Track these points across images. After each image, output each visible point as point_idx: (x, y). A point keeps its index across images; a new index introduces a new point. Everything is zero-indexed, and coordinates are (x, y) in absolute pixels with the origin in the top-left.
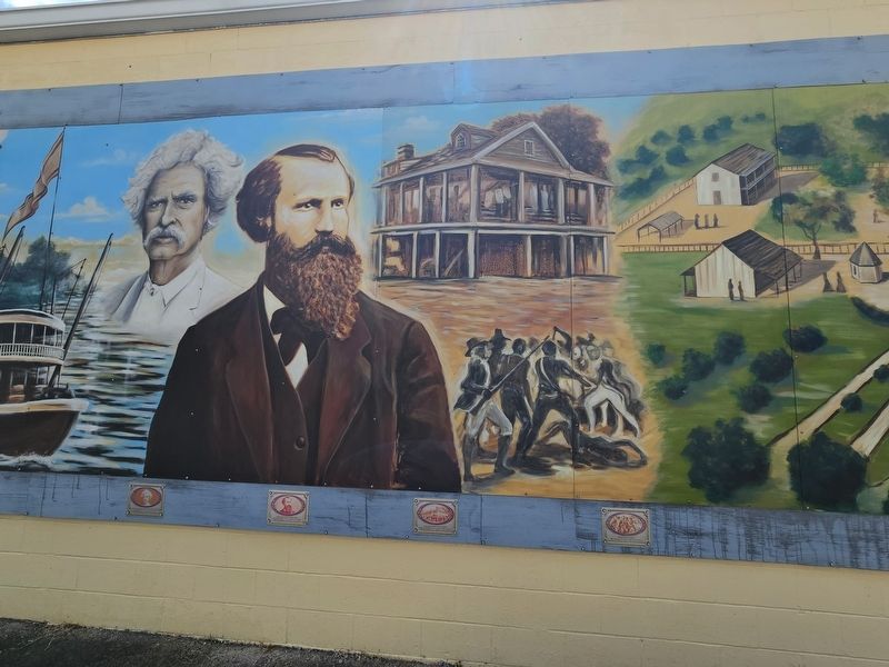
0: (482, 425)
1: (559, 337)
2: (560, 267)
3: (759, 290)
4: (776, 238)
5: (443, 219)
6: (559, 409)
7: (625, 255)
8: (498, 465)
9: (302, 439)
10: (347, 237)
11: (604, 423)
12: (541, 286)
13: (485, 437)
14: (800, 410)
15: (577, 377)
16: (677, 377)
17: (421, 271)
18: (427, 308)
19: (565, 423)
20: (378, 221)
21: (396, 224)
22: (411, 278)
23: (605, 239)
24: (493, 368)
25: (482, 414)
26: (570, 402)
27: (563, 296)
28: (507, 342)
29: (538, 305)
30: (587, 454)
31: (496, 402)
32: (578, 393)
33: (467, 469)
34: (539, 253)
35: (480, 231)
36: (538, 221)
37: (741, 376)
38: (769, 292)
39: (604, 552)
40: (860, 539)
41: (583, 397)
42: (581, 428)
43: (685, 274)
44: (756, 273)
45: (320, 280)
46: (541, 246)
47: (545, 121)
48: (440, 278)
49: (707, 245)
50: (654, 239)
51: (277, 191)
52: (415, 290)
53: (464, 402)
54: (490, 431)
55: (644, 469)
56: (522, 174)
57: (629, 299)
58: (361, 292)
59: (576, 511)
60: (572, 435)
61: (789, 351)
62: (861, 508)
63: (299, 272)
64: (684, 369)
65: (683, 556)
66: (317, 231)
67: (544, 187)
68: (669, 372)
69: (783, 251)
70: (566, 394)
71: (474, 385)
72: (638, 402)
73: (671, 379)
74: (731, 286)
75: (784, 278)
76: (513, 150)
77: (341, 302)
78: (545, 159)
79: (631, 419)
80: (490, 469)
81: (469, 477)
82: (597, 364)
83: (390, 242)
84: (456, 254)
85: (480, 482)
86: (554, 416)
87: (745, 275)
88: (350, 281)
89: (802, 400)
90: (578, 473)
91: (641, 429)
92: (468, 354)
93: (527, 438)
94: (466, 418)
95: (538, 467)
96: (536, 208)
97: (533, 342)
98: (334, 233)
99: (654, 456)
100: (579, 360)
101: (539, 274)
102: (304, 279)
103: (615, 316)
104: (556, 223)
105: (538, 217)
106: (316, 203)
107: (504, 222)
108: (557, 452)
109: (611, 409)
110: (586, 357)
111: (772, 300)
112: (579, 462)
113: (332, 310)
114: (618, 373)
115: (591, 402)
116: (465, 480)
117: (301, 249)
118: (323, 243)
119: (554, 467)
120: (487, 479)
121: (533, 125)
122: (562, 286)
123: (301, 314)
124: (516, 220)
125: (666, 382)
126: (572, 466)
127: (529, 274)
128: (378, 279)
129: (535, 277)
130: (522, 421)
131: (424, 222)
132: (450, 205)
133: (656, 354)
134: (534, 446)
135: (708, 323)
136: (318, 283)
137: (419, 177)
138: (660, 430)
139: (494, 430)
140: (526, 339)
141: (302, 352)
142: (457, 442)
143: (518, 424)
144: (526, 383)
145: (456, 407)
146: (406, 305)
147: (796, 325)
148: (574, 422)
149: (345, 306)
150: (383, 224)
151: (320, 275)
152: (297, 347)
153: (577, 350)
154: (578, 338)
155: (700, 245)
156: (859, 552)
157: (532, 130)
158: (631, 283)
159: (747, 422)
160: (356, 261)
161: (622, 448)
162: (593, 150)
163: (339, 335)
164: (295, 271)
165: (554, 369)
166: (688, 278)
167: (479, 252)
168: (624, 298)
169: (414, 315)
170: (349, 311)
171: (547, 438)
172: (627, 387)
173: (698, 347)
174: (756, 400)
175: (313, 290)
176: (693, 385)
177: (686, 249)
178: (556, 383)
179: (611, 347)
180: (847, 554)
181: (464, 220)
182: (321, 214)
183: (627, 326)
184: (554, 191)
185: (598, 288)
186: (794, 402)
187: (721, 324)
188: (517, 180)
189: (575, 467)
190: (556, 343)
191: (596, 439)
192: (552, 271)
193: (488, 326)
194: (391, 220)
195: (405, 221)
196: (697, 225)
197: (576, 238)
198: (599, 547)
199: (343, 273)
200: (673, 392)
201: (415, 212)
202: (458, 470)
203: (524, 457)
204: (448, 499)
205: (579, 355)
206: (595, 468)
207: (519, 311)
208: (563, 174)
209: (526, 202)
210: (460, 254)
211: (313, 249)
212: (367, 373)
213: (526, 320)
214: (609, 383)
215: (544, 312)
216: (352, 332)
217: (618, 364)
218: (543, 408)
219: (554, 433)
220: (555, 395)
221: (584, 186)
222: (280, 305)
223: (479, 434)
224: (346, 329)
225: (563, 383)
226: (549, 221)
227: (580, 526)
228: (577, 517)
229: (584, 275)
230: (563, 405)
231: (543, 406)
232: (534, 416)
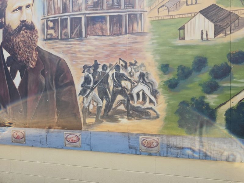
0: (90, 101)
1: (122, 63)
2: (122, 30)
3: (216, 33)
4: (227, 7)
5: (71, 11)
6: (122, 94)
7: (152, 22)
8: (97, 118)
11: (141, 100)
12: (114, 39)
13: (91, 107)
14: (233, 92)
15: (129, 80)
16: (174, 79)
17: (63, 35)
18: (65, 53)
19: (124, 100)
20: (44, 14)
21: (51, 14)
22: (59, 39)
23: (142, 15)
24: (94, 78)
25: (90, 97)
26: (126, 91)
27: (123, 44)
28: (100, 66)
29: (112, 48)
30: (133, 113)
31: (95, 92)
32: (129, 88)
34: (113, 23)
35: (87, 15)
36: (112, 8)
37: (205, 76)
38: (221, 35)
39: (140, 154)
41: (132, 89)
42: (131, 102)
43: (180, 29)
44: (215, 26)
45: (22, 43)
46: (113, 21)
48: (71, 38)
49: (191, 14)
50: (166, 13)
52: (61, 44)
53: (83, 92)
54: (93, 104)
55: (158, 120)
57: (153, 43)
58: (38, 47)
59: (128, 137)
60: (127, 105)
61: (229, 64)
63: (14, 40)
64: (178, 75)
65: (174, 157)
66: (20, 21)
68: (171, 76)
69: (230, 13)
70: (125, 88)
71: (87, 85)
72: (156, 91)
73: (171, 80)
74: (202, 33)
75: (229, 27)
77: (31, 52)
79: (153, 98)
80: (93, 120)
81: (85, 123)
82: (138, 74)
83: (49, 23)
84: (77, 26)
85: (90, 126)
86: (120, 97)
87: (210, 27)
88: (34, 42)
89: (233, 87)
90: (129, 122)
91: (157, 102)
92: (84, 72)
93: (108, 107)
94: (83, 100)
95: (113, 119)
96: (111, 2)
97: (110, 65)
98: (27, 21)
99: (163, 114)
100: (130, 73)
101: (113, 34)
103: (146, 51)
104: (120, 8)
105: (112, 7)
106: (20, 8)
107: (97, 10)
108: (121, 113)
109: (144, 94)
110: (133, 71)
111: (223, 39)
112: (130, 116)
113: (28, 55)
114: (147, 78)
115: (135, 91)
116: (84, 125)
117: (15, 30)
118: (23, 26)
119: (120, 119)
120: (92, 124)
122: (124, 39)
123: (17, 58)
124: (102, 9)
125: (169, 81)
126: (127, 119)
127: (108, 34)
128: (45, 40)
129: (111, 35)
130: (106, 100)
131: (63, 13)
132: (74, 4)
133: (165, 68)
134: (111, 110)
135: (190, 52)
136: (21, 44)
138: (166, 103)
139: (95, 104)
140: (108, 64)
141: (18, 74)
142: (80, 109)
143: (105, 101)
144: (108, 84)
145: (80, 94)
146: (57, 51)
147: (234, 50)
148: (128, 100)
149: (32, 54)
150: (46, 15)
151: (22, 41)
152: (16, 72)
153: (129, 68)
154: (130, 63)
155: (188, 14)
158: (154, 35)
159: (206, 98)
160: (35, 32)
161: (148, 111)
163: (31, 66)
164: (13, 40)
165: (119, 77)
166: (182, 31)
167: (87, 25)
168: (151, 43)
169: (61, 56)
170: (34, 56)
171: (116, 107)
172: (151, 84)
173: (185, 64)
174: (212, 88)
175: (20, 47)
176: (181, 82)
177: (181, 16)
178: (120, 83)
179: (144, 66)
181: (79, 10)
183: (152, 56)
185: (139, 38)
186: (230, 88)
187: (197, 52)
189: (129, 119)
190: (120, 65)
191: (137, 107)
192: (119, 32)
193: (91, 59)
194: (49, 13)
195: (55, 13)
196: (187, 3)
197: (129, 15)
198: (138, 152)
199: (31, 39)
200: (172, 86)
201: (59, 8)
202: (81, 121)
203: (107, 115)
204: (77, 133)
205: (130, 71)
206: (137, 119)
207: (104, 52)
210: (78, 27)
211: (19, 29)
212: (44, 82)
213: (108, 56)
214: (143, 82)
215: (115, 52)
216: (36, 65)
217: (147, 74)
218: (115, 94)
219: (119, 105)
220: (120, 88)
222: (9, 55)
223: (89, 106)
224: (34, 63)
225: (124, 83)
226: (117, 8)
227: (130, 144)
228: (129, 140)
229: (133, 33)
230: (123, 93)
231: (115, 93)
232: (111, 98)
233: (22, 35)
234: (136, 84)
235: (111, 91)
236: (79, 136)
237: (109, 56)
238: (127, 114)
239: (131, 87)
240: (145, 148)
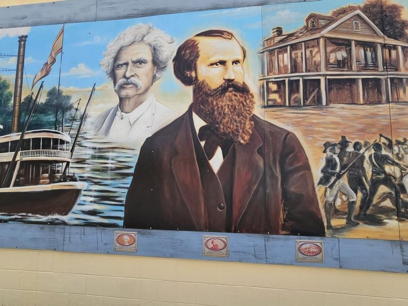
0: (337, 195)
1: (383, 140)
2: (382, 97)
5: (304, 70)
6: (386, 184)
8: (349, 219)
9: (222, 205)
10: (244, 83)
13: (338, 203)
15: (397, 164)
17: (292, 102)
18: (297, 124)
19: (390, 193)
20: (263, 73)
21: (274, 74)
22: (286, 106)
24: (341, 160)
25: (336, 188)
26: (393, 180)
28: (349, 144)
29: (369, 121)
31: (344, 181)
32: (398, 175)
33: (329, 222)
34: (368, 89)
35: (328, 77)
36: (365, 70)
41: (402, 177)
42: (402, 196)
45: (228, 108)
46: (368, 85)
47: (366, 9)
48: (304, 106)
51: (197, 56)
52: (289, 113)
53: (324, 180)
54: (341, 199)
56: (353, 42)
58: (254, 115)
59: (401, 248)
60: (396, 201)
63: (215, 103)
66: (224, 79)
67: (368, 49)
70: (390, 175)
71: (330, 171)
76: (345, 28)
77: (243, 121)
78: (368, 32)
81: (329, 227)
83: (271, 85)
84: (313, 91)
85: (337, 230)
86: (383, 189)
88: (248, 109)
90: (401, 224)
92: (325, 152)
93: (366, 203)
94: (326, 191)
95: (375, 221)
96: (363, 62)
97: (366, 144)
98: (235, 80)
100: (397, 154)
101: (368, 102)
102: (218, 107)
104: (377, 70)
105: (366, 67)
106: (223, 63)
107: (343, 71)
108: (387, 211)
113: (237, 126)
115: (407, 180)
116: (328, 229)
117: (215, 90)
118: (229, 86)
120: (342, 228)
121: (358, 12)
122: (383, 109)
123: (217, 129)
124: (350, 69)
127: (362, 101)
128: (265, 107)
129: (365, 104)
130: (362, 192)
131: (292, 72)
132: (308, 62)
134: (371, 208)
136: (227, 110)
137: (287, 46)
139: (344, 198)
140: (362, 142)
141: (219, 152)
142: (321, 205)
143: (360, 194)
144: (363, 169)
145: (320, 183)
146: (283, 122)
148: (397, 194)
149: (245, 124)
150: (266, 74)
151: (228, 105)
152: (215, 149)
153: (396, 148)
154: (396, 141)
157: (358, 15)
160: (250, 96)
162: (399, 25)
163: (242, 141)
164: (212, 102)
165: (381, 160)
167: (329, 89)
169: (289, 128)
170: (248, 127)
171: (379, 203)
175: (224, 114)
178: (383, 169)
181: (317, 71)
182: (226, 69)
184: (375, 51)
188: (350, 45)
190: (382, 144)
192: (377, 100)
193: (336, 134)
194: (270, 72)
195: (280, 72)
197: (392, 79)
199: (243, 104)
201: (285, 67)
202: (323, 223)
203: (365, 215)
204: (317, 240)
205: (397, 151)
207: (356, 125)
208: (381, 41)
209: (357, 59)
210: (316, 91)
211: (223, 90)
212: (261, 164)
213: (362, 130)
215: (373, 125)
216: (250, 139)
218: (375, 184)
219: (384, 199)
220: (383, 176)
221: (395, 47)
222: (204, 124)
223: (334, 201)
224: (247, 138)
225: (388, 169)
226: (372, 69)
227: (404, 257)
228: (403, 251)
229: (398, 102)
230: (389, 182)
232: (370, 189)
233: (228, 98)
235: (369, 179)
236: (320, 246)
237: (364, 131)
238: (396, 213)
239: (400, 174)
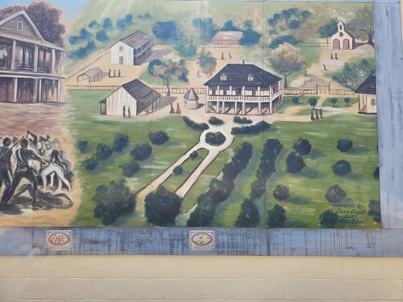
1: (30, 137)
2: (33, 97)
3: (138, 111)
4: (149, 84)
6: (27, 177)
7: (70, 91)
11: (52, 184)
12: (22, 107)
14: (153, 175)
15: (39, 159)
16: (92, 158)
19: (30, 185)
23: (59, 81)
26: (34, 173)
27: (33, 114)
29: (20, 118)
30: (41, 202)
34: (22, 88)
36: (22, 70)
37: (126, 157)
38: (143, 113)
39: (46, 255)
40: (175, 240)
41: (41, 170)
43: (102, 102)
44: (138, 102)
46: (23, 84)
47: (30, 11)
49: (113, 86)
50: (86, 83)
55: (71, 208)
56: (15, 41)
57: (70, 116)
59: (33, 233)
60: (33, 191)
61: (151, 144)
62: (177, 224)
64: (97, 154)
65: (88, 254)
67: (27, 50)
68: (89, 156)
69: (152, 91)
70: (32, 168)
72: (71, 173)
73: (89, 160)
74: (124, 109)
75: (151, 105)
76: (11, 27)
78: (29, 34)
79: (66, 182)
82: (50, 152)
87: (132, 103)
89: (154, 169)
90: (35, 212)
91: (71, 187)
93: (8, 194)
95: (13, 210)
96: (21, 62)
97: (15, 139)
99: (77, 201)
100: (40, 150)
101: (21, 101)
103: (62, 125)
104: (32, 71)
105: (22, 68)
107: (3, 70)
109: (56, 177)
110: (44, 148)
111: (144, 117)
112: (36, 206)
114: (61, 157)
115: (45, 173)
119: (22, 210)
121: (23, 12)
122: (35, 108)
124: (9, 69)
125: (87, 161)
126: (32, 209)
127: (15, 100)
129: (18, 102)
130: (6, 184)
133: (83, 146)
134: (12, 198)
135: (111, 129)
138: (81, 187)
140: (11, 138)
144: (10, 163)
147: (155, 130)
148: (35, 185)
153: (39, 144)
154: (41, 137)
155: (110, 86)
156: (174, 247)
157: (22, 16)
158: (72, 107)
159: (127, 182)
161: (60, 198)
162: (56, 29)
165: (26, 155)
166: (103, 104)
168: (68, 115)
171: (19, 194)
172: (65, 164)
173: (105, 142)
174: (132, 170)
176: (101, 163)
177: (103, 88)
178: (27, 163)
179: (59, 143)
180: (168, 248)
183: (68, 131)
184: (32, 53)
185: (53, 109)
186: (150, 171)
187: (117, 129)
188: (12, 45)
189: (34, 209)
190: (28, 140)
191: (46, 194)
192: (29, 99)
196: (109, 75)
197: (43, 80)
198: (44, 252)
200: (90, 167)
203: (6, 205)
205: (40, 147)
206: (45, 209)
207: (7, 122)
208: (38, 43)
209: (16, 58)
213: (11, 127)
214: (56, 162)
215: (22, 123)
217: (62, 152)
218: (18, 178)
220: (26, 169)
221: (49, 50)
225: (31, 163)
226: (28, 70)
227: (34, 241)
228: (33, 236)
229: (46, 102)
230: (30, 175)
231: (18, 176)
232: (13, 181)
234: (47, 164)
235: (13, 173)
237: (14, 128)
239: (40, 168)
240: (54, 246)
